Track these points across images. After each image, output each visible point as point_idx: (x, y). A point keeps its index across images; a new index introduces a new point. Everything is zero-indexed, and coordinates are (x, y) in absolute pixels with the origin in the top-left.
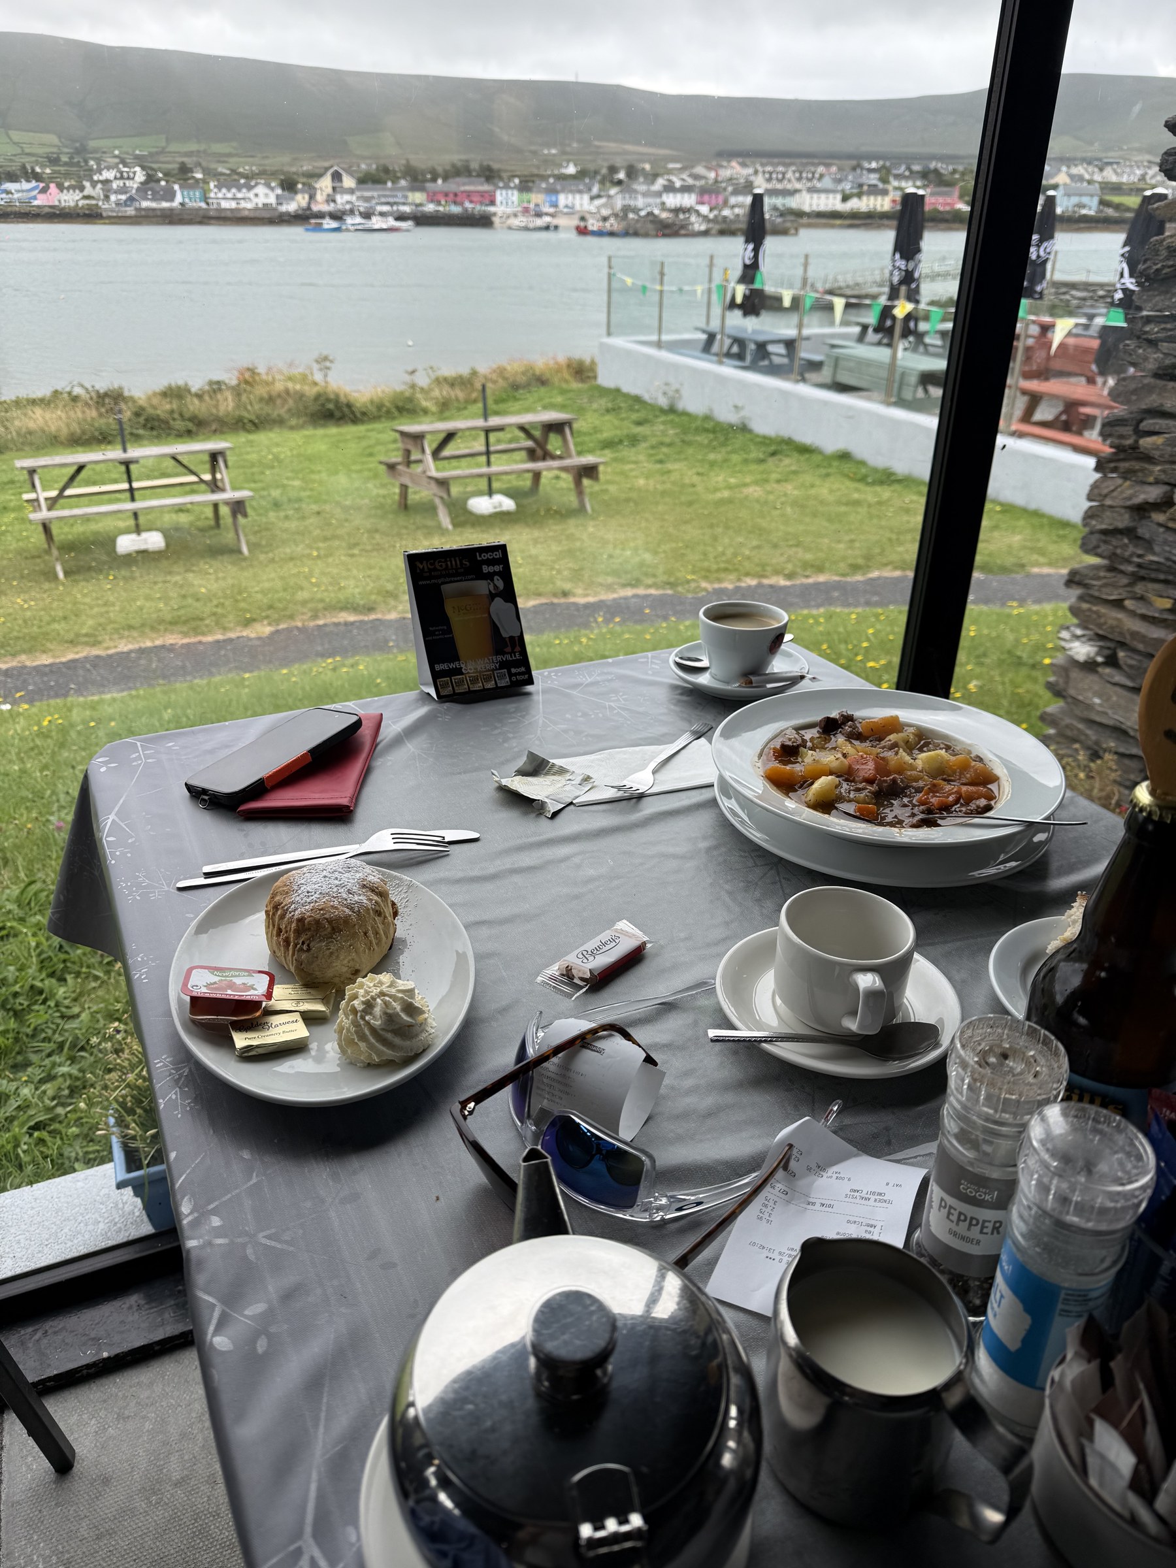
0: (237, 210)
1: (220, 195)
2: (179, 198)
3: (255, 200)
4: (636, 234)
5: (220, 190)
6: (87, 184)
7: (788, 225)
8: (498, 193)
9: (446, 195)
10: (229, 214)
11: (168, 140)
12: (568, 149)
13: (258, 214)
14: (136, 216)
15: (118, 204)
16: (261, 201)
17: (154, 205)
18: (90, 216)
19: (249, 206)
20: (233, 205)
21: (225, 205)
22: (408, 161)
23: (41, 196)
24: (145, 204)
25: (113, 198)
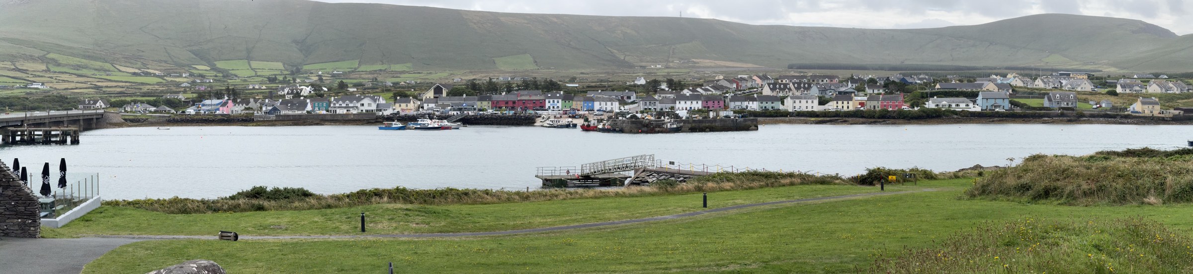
0: (346, 115)
1: (337, 105)
2: (309, 108)
3: (362, 108)
4: (622, 131)
5: (338, 102)
6: (252, 100)
7: (749, 123)
8: (547, 101)
9: (507, 103)
10: (339, 118)
11: (360, 64)
12: (671, 64)
13: (360, 118)
14: (275, 121)
15: (266, 113)
16: (365, 108)
17: (290, 113)
18: (246, 120)
19: (355, 112)
20: (345, 111)
21: (339, 111)
22: (490, 79)
23: (221, 108)
24: (283, 112)
25: (264, 109)
